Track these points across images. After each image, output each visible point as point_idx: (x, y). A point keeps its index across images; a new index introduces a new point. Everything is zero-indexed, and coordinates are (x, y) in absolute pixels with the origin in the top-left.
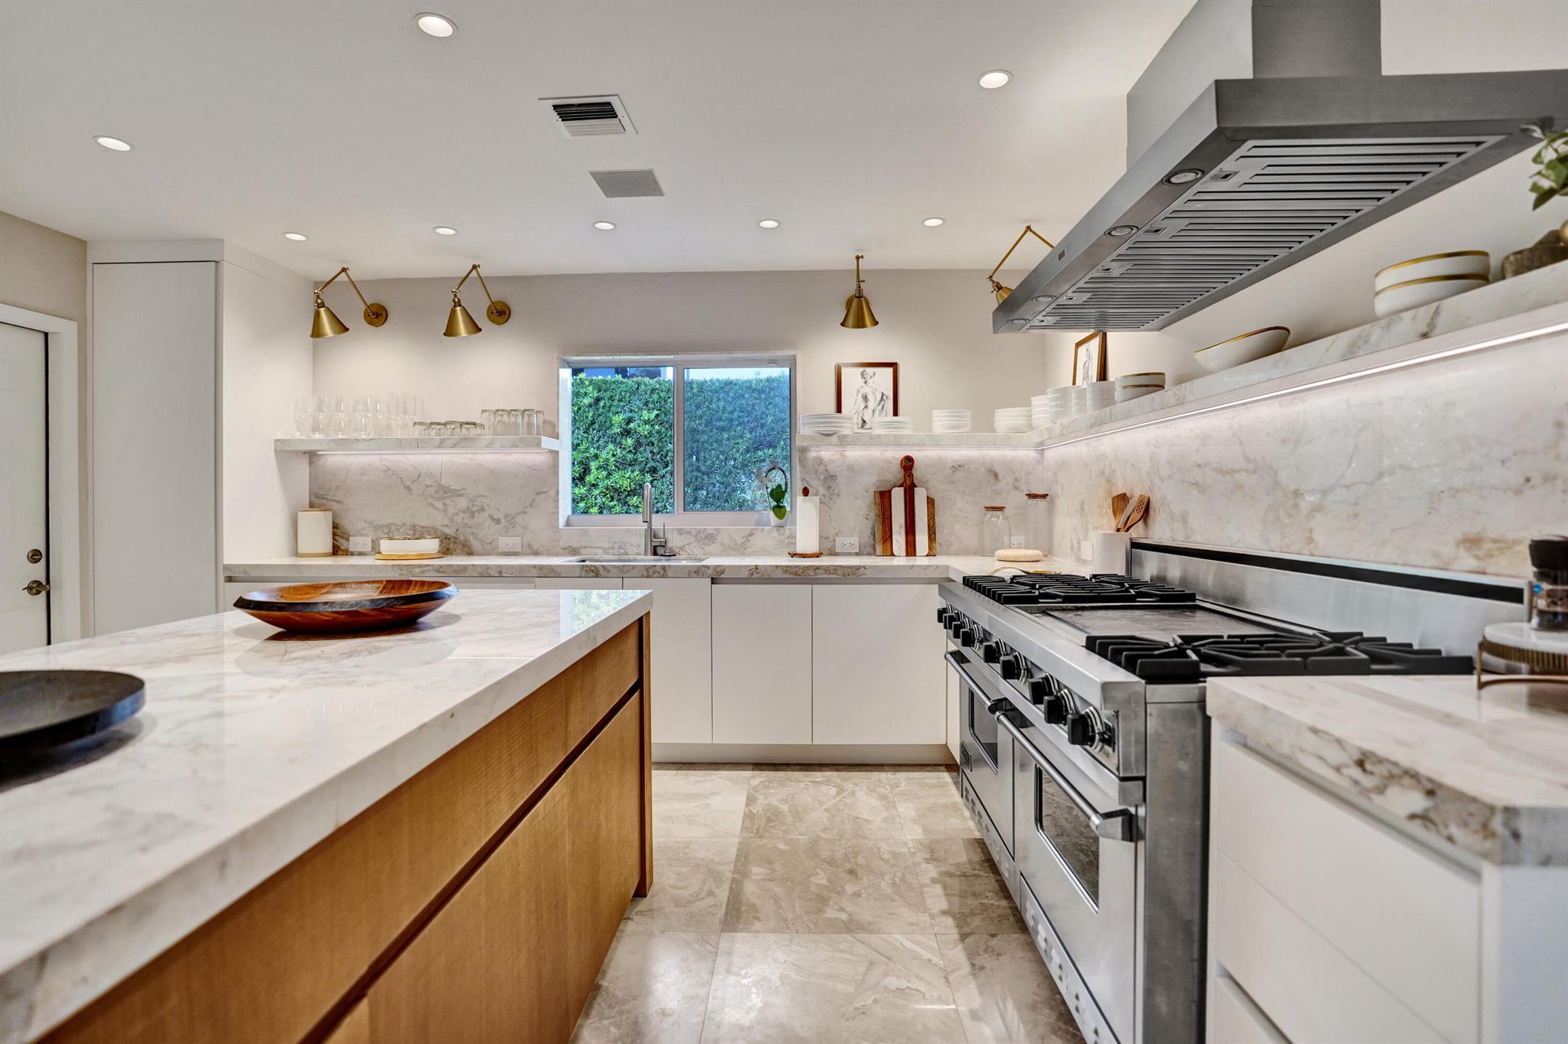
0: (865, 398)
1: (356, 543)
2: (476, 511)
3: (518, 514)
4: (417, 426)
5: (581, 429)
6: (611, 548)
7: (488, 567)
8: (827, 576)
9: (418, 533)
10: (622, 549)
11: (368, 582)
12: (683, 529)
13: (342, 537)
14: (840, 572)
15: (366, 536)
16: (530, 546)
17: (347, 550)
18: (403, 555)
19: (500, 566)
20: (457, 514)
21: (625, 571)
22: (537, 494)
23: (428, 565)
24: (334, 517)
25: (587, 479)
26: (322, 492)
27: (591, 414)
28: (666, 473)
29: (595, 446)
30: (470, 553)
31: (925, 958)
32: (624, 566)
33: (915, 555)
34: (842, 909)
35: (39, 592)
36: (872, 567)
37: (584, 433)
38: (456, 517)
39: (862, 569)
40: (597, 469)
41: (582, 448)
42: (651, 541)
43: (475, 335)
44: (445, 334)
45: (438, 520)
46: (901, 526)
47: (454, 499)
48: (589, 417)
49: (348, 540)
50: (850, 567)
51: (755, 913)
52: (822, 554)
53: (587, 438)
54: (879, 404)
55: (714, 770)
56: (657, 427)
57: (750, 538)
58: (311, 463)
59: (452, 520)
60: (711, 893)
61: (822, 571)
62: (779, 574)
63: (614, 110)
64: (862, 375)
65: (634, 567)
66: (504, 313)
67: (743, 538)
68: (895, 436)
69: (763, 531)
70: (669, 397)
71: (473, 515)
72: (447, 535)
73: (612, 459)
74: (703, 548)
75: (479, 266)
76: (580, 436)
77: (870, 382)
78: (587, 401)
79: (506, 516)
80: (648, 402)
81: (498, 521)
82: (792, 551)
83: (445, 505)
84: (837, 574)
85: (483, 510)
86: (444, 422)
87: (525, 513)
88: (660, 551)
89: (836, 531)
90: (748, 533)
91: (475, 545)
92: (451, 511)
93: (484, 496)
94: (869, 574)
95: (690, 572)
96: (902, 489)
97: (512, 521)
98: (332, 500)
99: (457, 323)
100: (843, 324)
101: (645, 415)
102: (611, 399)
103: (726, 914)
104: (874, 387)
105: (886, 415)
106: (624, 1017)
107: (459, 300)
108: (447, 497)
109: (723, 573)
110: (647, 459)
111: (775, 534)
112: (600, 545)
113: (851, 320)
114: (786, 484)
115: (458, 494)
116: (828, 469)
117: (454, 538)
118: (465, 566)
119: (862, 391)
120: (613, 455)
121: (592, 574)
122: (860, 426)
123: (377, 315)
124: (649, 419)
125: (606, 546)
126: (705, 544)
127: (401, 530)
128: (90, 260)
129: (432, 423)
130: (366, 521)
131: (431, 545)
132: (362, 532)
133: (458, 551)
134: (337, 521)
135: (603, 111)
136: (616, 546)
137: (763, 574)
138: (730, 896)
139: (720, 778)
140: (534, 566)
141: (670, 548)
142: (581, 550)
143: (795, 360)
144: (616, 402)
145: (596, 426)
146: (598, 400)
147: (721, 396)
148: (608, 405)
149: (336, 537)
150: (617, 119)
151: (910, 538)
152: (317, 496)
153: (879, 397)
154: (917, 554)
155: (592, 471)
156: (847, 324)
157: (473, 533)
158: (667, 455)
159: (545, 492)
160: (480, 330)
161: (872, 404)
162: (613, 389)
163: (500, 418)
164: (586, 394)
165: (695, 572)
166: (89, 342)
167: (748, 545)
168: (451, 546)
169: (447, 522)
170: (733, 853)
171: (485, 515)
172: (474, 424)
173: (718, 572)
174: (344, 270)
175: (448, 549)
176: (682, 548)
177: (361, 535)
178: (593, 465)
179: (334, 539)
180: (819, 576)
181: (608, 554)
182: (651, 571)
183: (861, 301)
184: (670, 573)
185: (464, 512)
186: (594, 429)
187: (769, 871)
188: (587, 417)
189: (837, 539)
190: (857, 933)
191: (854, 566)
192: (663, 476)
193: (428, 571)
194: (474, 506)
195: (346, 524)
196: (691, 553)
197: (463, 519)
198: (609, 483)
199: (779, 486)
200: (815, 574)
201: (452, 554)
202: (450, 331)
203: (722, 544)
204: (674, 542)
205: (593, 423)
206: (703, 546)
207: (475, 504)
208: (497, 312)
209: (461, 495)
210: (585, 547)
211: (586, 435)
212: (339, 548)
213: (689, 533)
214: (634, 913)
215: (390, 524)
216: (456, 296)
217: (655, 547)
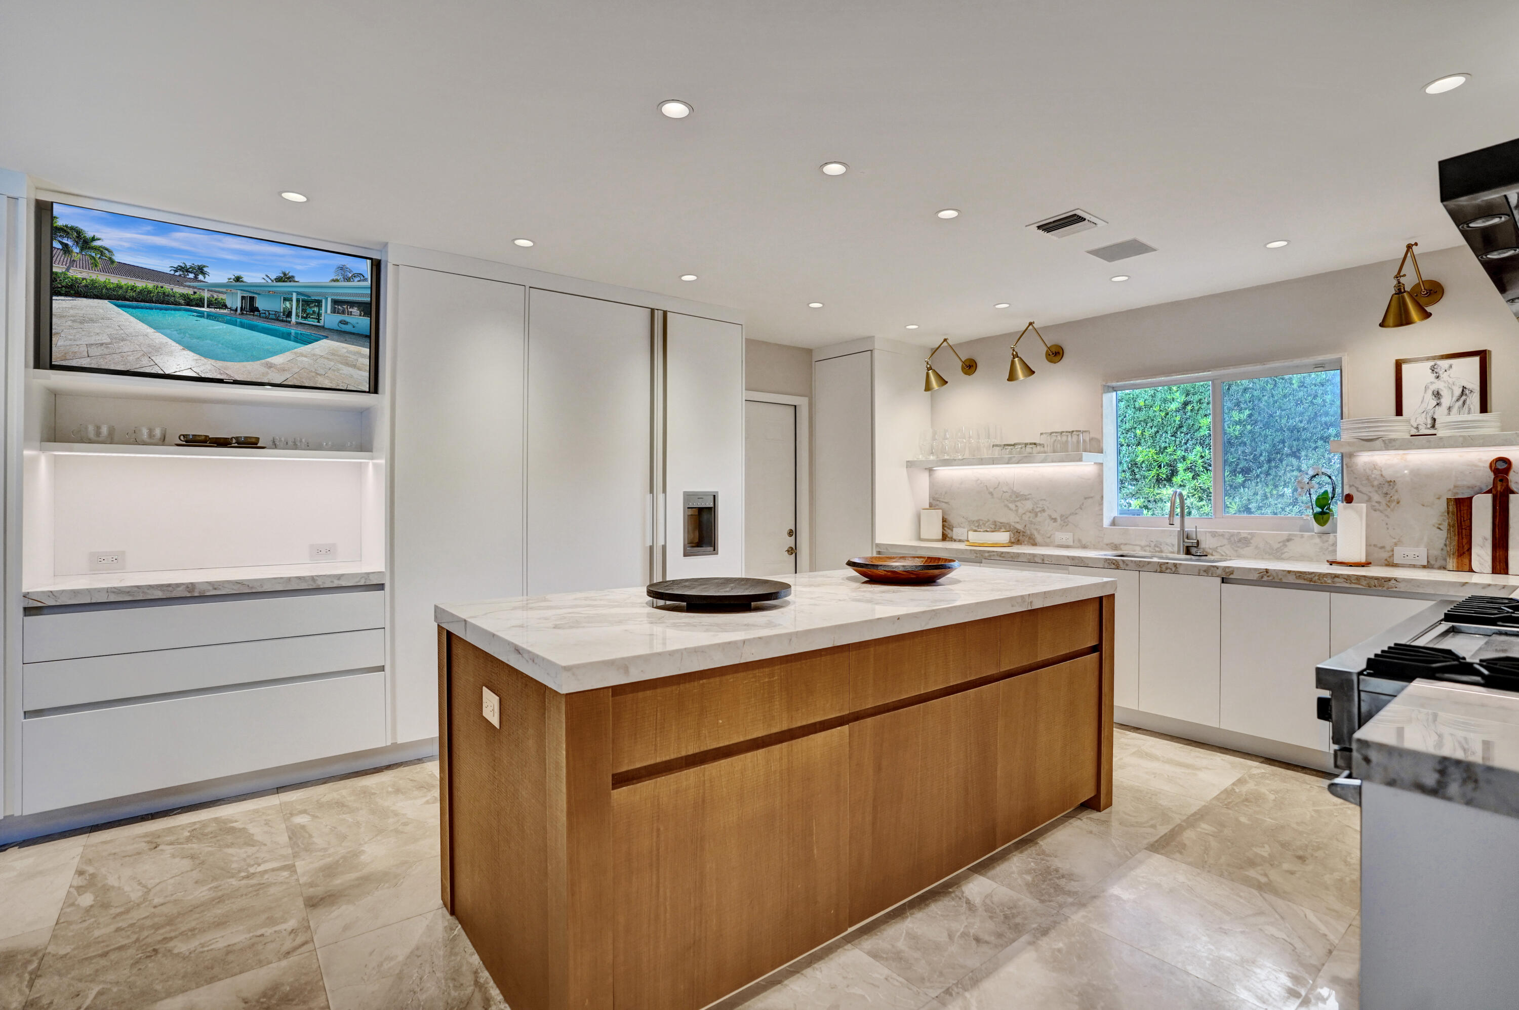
0: (1437, 395)
1: (957, 533)
2: (1039, 511)
3: (1070, 515)
4: (995, 447)
5: (1169, 432)
6: (1147, 546)
7: (1034, 555)
8: (1347, 585)
9: (997, 527)
10: (1157, 547)
11: (918, 557)
12: (1216, 532)
13: (949, 528)
14: (1364, 583)
15: (964, 528)
16: (1080, 541)
17: (952, 538)
18: (982, 544)
19: (1043, 555)
20: (1024, 514)
21: (1141, 565)
22: (1086, 498)
23: (994, 552)
24: (944, 513)
25: (1174, 479)
26: (937, 496)
27: (1178, 418)
28: (1261, 473)
29: (1183, 448)
30: (1035, 544)
31: (1321, 932)
32: (1140, 561)
33: (1507, 573)
34: (1266, 875)
35: (792, 554)
36: (1404, 580)
37: (1172, 436)
38: (1024, 516)
39: (1393, 582)
40: (1185, 470)
41: (1169, 450)
42: (1184, 542)
43: (1031, 377)
44: (1008, 380)
45: (1011, 518)
46: (1486, 539)
47: (1023, 502)
48: (1177, 422)
49: (952, 530)
50: (1377, 578)
51: (1182, 848)
52: (1370, 563)
53: (1175, 441)
54: (1458, 400)
55: (1221, 753)
56: (1249, 427)
57: (1287, 543)
58: (930, 475)
59: (1021, 519)
60: (1153, 826)
61: (1342, 580)
62: (1291, 579)
63: (1080, 217)
64: (1433, 369)
65: (1149, 563)
66: (1059, 353)
67: (1279, 543)
68: (1464, 437)
69: (1302, 536)
70: (1263, 396)
71: (1036, 515)
72: (1018, 529)
73: (1200, 461)
74: (1236, 551)
75: (1034, 323)
76: (1167, 440)
77: (1444, 376)
78: (1174, 406)
79: (1062, 516)
80: (1240, 402)
81: (1055, 520)
82: (1331, 559)
83: (1016, 506)
84: (1359, 584)
85: (1044, 511)
86: (1013, 443)
87: (1076, 514)
88: (1193, 550)
89: (1394, 541)
90: (1285, 538)
91: (1039, 539)
92: (1021, 511)
93: (1045, 500)
94: (1402, 587)
95: (1199, 570)
96: (1490, 496)
97: (1066, 521)
98: (943, 502)
99: (1016, 367)
100: (1382, 325)
101: (1236, 416)
102: (1200, 401)
103: (1157, 841)
104: (1450, 381)
105: (1469, 413)
106: (1043, 862)
107: (1017, 353)
108: (1018, 501)
109: (1232, 574)
110: (1239, 459)
111: (1317, 540)
112: (1138, 543)
113: (1391, 320)
114: (1334, 490)
115: (1025, 498)
116: (1384, 474)
117: (1023, 532)
118: (1018, 553)
119: (1434, 387)
120: (1202, 457)
121: (1113, 566)
122: (1429, 426)
123: (970, 367)
124: (1240, 419)
125: (1143, 543)
126: (1238, 547)
127: (986, 525)
128: (814, 360)
129: (1005, 445)
130: (963, 517)
131: (1003, 537)
132: (962, 525)
133: (1026, 543)
134: (946, 517)
135: (1074, 219)
136: (1153, 544)
137: (1274, 578)
138: (1168, 834)
139: (1222, 759)
140: (1068, 557)
141: (1203, 549)
142: (1122, 546)
143: (1341, 362)
144: (1205, 405)
145: (1184, 429)
146: (1186, 404)
147: (1328, 389)
148: (1196, 408)
149: (945, 528)
150: (1086, 220)
151: (1500, 553)
152: (934, 499)
153: (1458, 392)
154: (1510, 572)
155: (1179, 473)
156: (1386, 324)
157: (1037, 529)
158: (1261, 455)
159: (1092, 497)
160: (1034, 372)
161: (1446, 401)
162: (1202, 392)
163: (1055, 438)
164: (1173, 399)
165: (1205, 571)
166: (814, 409)
167: (1285, 551)
168: (1021, 538)
169: (1018, 519)
170: (1194, 809)
171: (1045, 514)
172: (1035, 444)
173: (1227, 573)
174: (945, 340)
175: (1018, 540)
176: (1215, 549)
177: (960, 527)
178: (1181, 467)
179: (943, 528)
180: (1338, 585)
181: (1145, 551)
182: (1164, 567)
183: (1403, 298)
184: (1181, 570)
185: (1030, 512)
186: (1182, 433)
187: (1216, 830)
188: (1175, 421)
189: (1395, 548)
190: (1266, 893)
191: (1383, 578)
192: (1258, 476)
193: (994, 555)
194: (1037, 507)
195: (952, 519)
196: (1223, 554)
197: (1029, 517)
198: (1197, 484)
199: (1326, 492)
200: (1333, 582)
201: (1021, 544)
202: (1012, 377)
203: (1257, 547)
204: (1207, 543)
205: (1181, 427)
206: (1236, 549)
207: (1039, 506)
208: (1053, 354)
209: (1028, 499)
210: (1126, 544)
211: (1173, 438)
212: (947, 536)
213: (1223, 535)
214: (1085, 817)
215: (979, 520)
216: (1014, 350)
217: (1188, 548)
